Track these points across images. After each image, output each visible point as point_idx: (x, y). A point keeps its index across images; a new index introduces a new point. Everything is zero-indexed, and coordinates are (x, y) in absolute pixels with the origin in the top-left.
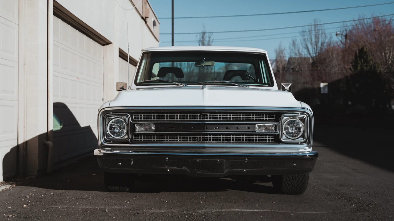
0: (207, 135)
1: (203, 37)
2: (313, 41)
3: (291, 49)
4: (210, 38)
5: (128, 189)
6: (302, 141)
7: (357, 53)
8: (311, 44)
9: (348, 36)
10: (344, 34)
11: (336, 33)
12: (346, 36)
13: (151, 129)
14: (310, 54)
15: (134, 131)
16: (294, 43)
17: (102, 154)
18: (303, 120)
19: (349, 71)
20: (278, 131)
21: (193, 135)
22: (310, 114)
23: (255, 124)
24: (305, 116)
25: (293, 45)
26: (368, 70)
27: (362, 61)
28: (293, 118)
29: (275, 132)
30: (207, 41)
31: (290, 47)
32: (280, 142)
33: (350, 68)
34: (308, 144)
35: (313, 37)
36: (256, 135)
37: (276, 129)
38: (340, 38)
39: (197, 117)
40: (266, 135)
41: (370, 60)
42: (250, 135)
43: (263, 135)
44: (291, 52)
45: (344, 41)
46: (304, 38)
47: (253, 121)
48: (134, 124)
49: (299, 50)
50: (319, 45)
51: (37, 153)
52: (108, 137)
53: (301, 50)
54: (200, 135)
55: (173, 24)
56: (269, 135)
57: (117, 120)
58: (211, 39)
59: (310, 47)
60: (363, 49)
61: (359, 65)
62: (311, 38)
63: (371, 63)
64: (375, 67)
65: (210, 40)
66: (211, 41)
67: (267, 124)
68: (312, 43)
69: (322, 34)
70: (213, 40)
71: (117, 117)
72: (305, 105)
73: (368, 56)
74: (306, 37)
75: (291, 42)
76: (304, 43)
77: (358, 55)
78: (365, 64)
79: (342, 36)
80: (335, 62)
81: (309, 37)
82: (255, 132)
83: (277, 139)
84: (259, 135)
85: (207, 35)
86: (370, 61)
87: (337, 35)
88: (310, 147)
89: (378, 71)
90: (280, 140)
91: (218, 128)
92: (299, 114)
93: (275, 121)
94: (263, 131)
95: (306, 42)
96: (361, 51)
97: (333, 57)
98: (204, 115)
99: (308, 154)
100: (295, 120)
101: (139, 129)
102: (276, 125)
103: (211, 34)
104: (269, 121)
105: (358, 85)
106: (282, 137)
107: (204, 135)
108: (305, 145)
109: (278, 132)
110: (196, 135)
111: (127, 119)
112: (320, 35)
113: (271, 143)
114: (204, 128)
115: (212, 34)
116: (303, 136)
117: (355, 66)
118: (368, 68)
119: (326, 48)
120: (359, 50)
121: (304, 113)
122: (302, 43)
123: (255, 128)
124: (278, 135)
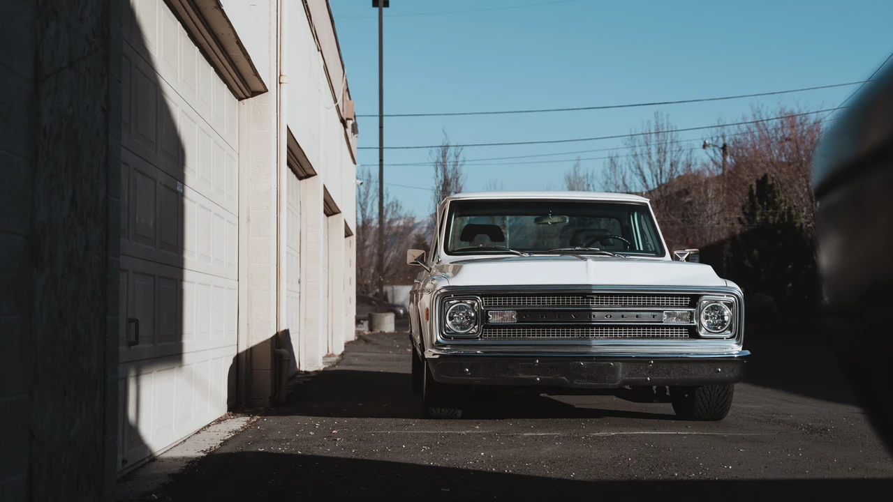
0: (593, 327)
1: (444, 156)
2: (655, 158)
3: (606, 175)
4: (457, 157)
5: (460, 412)
6: (728, 336)
7: (754, 188)
8: (650, 164)
9: (728, 149)
10: (721, 145)
11: (702, 143)
12: (724, 148)
13: (511, 318)
14: (647, 187)
15: (487, 322)
16: (613, 163)
17: (437, 356)
18: (730, 305)
19: (738, 226)
20: (695, 321)
21: (573, 327)
22: (740, 295)
23: (662, 311)
24: (733, 299)
25: (610, 168)
26: (776, 221)
27: (765, 203)
28: (716, 302)
29: (691, 323)
30: (452, 164)
31: (604, 172)
32: (699, 337)
33: (739, 219)
34: (738, 339)
35: (654, 150)
36: (663, 327)
37: (691, 318)
38: (712, 154)
39: (577, 301)
40: (677, 327)
41: (781, 201)
42: (653, 327)
43: (672, 327)
44: (606, 183)
45: (719, 159)
46: (634, 154)
47: (658, 305)
48: (487, 311)
49: (624, 178)
50: (667, 166)
51: (269, 368)
52: (447, 331)
53: (628, 177)
54: (582, 327)
55: (381, 128)
56: (681, 327)
57: (460, 306)
58: (461, 159)
59: (647, 172)
60: (765, 178)
61: (758, 212)
62: (649, 154)
63: (783, 207)
64: (790, 216)
65: (457, 162)
66: (459, 163)
67: (679, 311)
68: (652, 162)
69: (672, 142)
70: (464, 161)
71: (461, 302)
72: (731, 284)
73: (777, 194)
74: (638, 150)
75: (608, 160)
76: (633, 163)
77: (755, 192)
78: (770, 211)
79: (716, 149)
80: (713, 207)
81: (645, 149)
82: (662, 322)
83: (693, 333)
84: (667, 327)
85: (451, 151)
86: (781, 203)
87: (705, 146)
88: (739, 344)
89: (798, 225)
90: (698, 334)
91: (611, 316)
92: (723, 296)
93: (690, 306)
94: (674, 322)
95: (638, 161)
96: (762, 183)
97: (707, 195)
98: (589, 298)
99: (737, 354)
100: (719, 305)
101: (494, 319)
102: (692, 313)
103: (460, 148)
104: (681, 306)
105: (756, 252)
106: (700, 330)
107: (588, 327)
108: (733, 342)
109: (695, 323)
110: (578, 327)
111: (476, 304)
112: (669, 146)
113: (685, 339)
114: (590, 316)
115: (462, 149)
116: (730, 328)
117: (750, 215)
118: (777, 218)
119: (682, 174)
120: (758, 182)
121: (730, 294)
122: (629, 164)
123: (662, 317)
124: (695, 326)
